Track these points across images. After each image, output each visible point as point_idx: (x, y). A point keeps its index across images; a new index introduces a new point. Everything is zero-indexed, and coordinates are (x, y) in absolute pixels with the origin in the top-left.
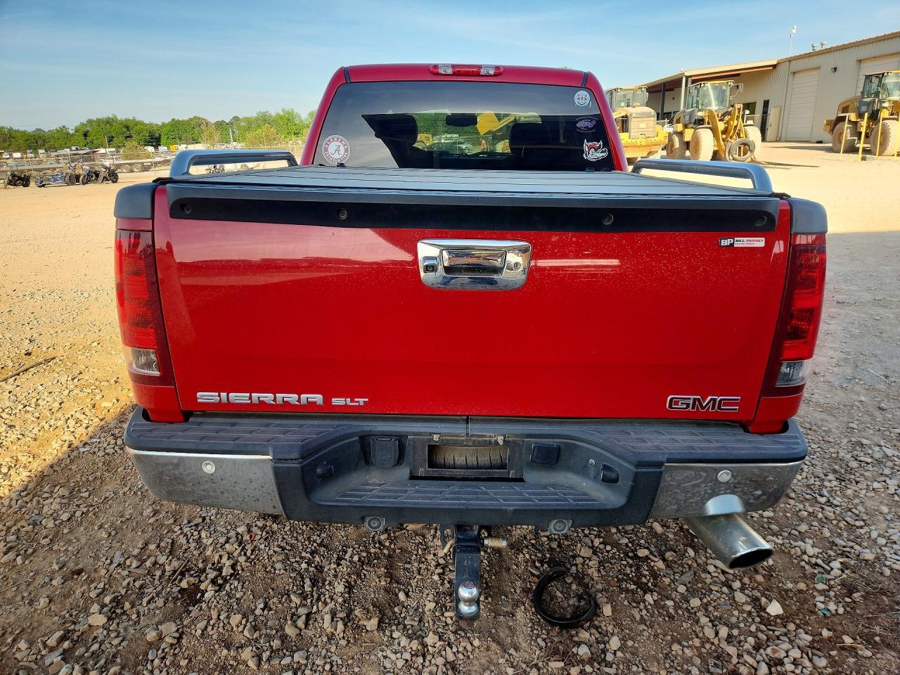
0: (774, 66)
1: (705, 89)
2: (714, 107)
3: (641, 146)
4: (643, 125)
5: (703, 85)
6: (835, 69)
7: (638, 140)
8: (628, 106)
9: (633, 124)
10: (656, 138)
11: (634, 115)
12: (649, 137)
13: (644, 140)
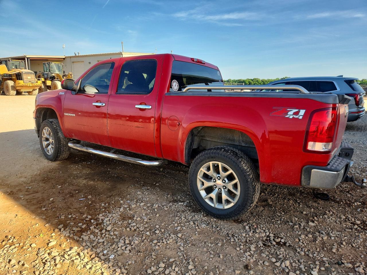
0: (64, 59)
1: (52, 64)
2: (57, 72)
3: (30, 86)
4: (29, 77)
5: (51, 63)
6: (90, 63)
7: (28, 84)
8: (17, 68)
9: (24, 76)
10: (37, 84)
11: (24, 72)
12: (33, 83)
13: (31, 84)
